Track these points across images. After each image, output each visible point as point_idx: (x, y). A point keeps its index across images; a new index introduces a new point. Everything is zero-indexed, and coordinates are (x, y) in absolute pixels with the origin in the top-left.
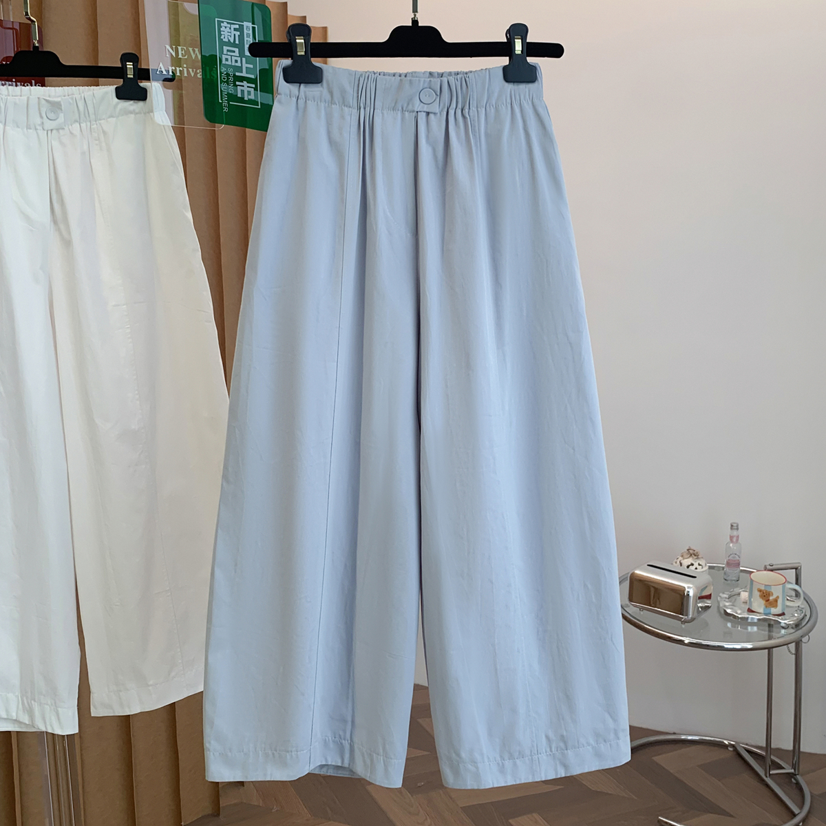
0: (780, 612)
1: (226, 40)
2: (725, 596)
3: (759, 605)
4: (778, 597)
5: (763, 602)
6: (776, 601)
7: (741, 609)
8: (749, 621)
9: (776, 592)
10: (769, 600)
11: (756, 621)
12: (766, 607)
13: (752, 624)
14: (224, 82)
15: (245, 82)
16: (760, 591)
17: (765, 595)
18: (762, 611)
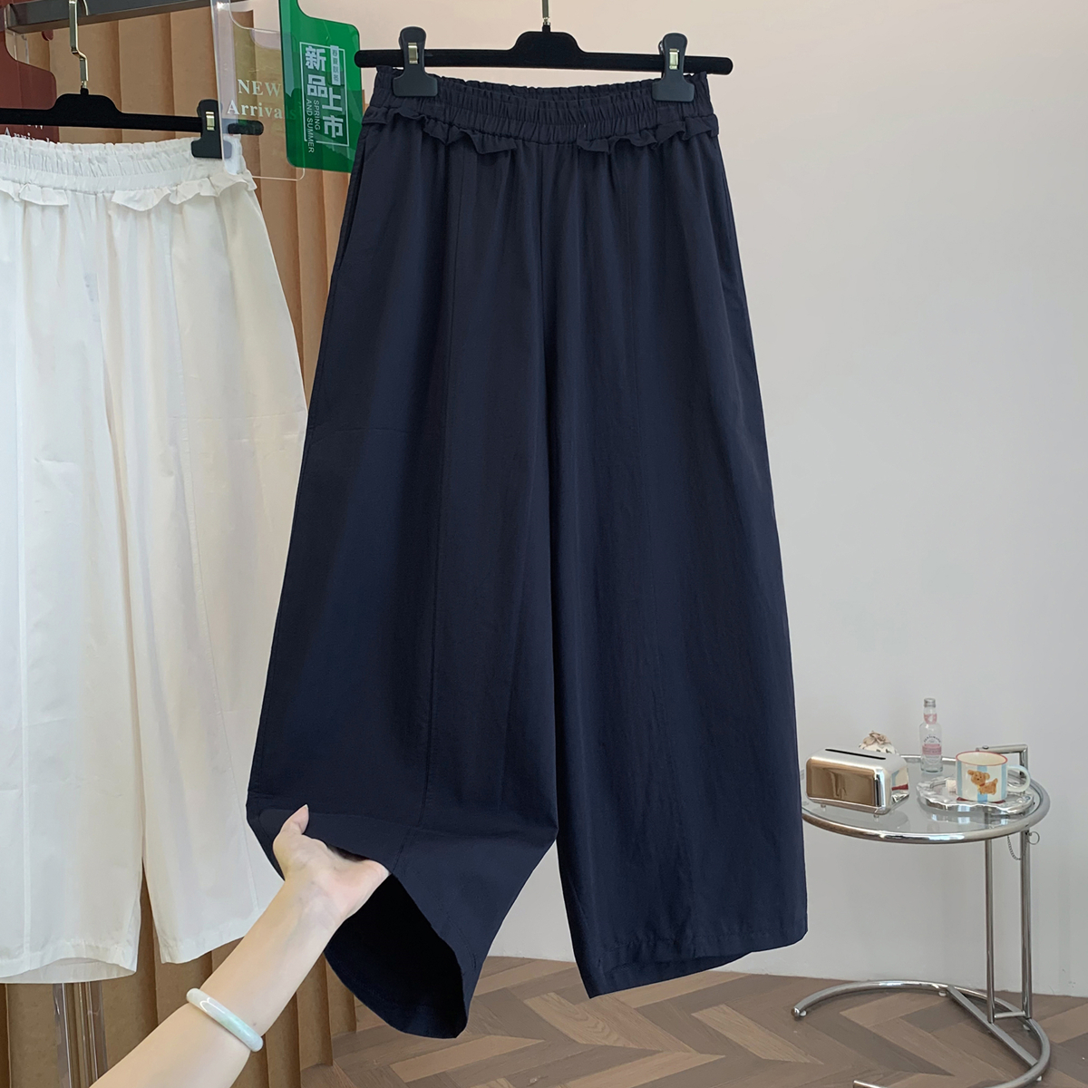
0: (1000, 800)
1: (311, 67)
2: (925, 785)
3: (972, 791)
4: (996, 780)
5: (976, 787)
6: (994, 784)
7: (947, 798)
8: (960, 810)
9: (994, 774)
10: (983, 784)
11: (968, 810)
12: (981, 793)
13: (964, 814)
14: (310, 117)
15: (332, 116)
16: (971, 773)
17: (979, 778)
18: (976, 798)
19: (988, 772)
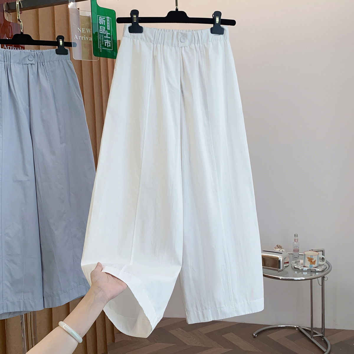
0: (316, 266)
1: (101, 24)
2: (294, 262)
3: (308, 264)
4: (316, 260)
7: (300, 266)
11: (306, 270)
12: (311, 264)
14: (100, 40)
15: (107, 40)
17: (310, 260)
18: (309, 266)
19: (313, 258)
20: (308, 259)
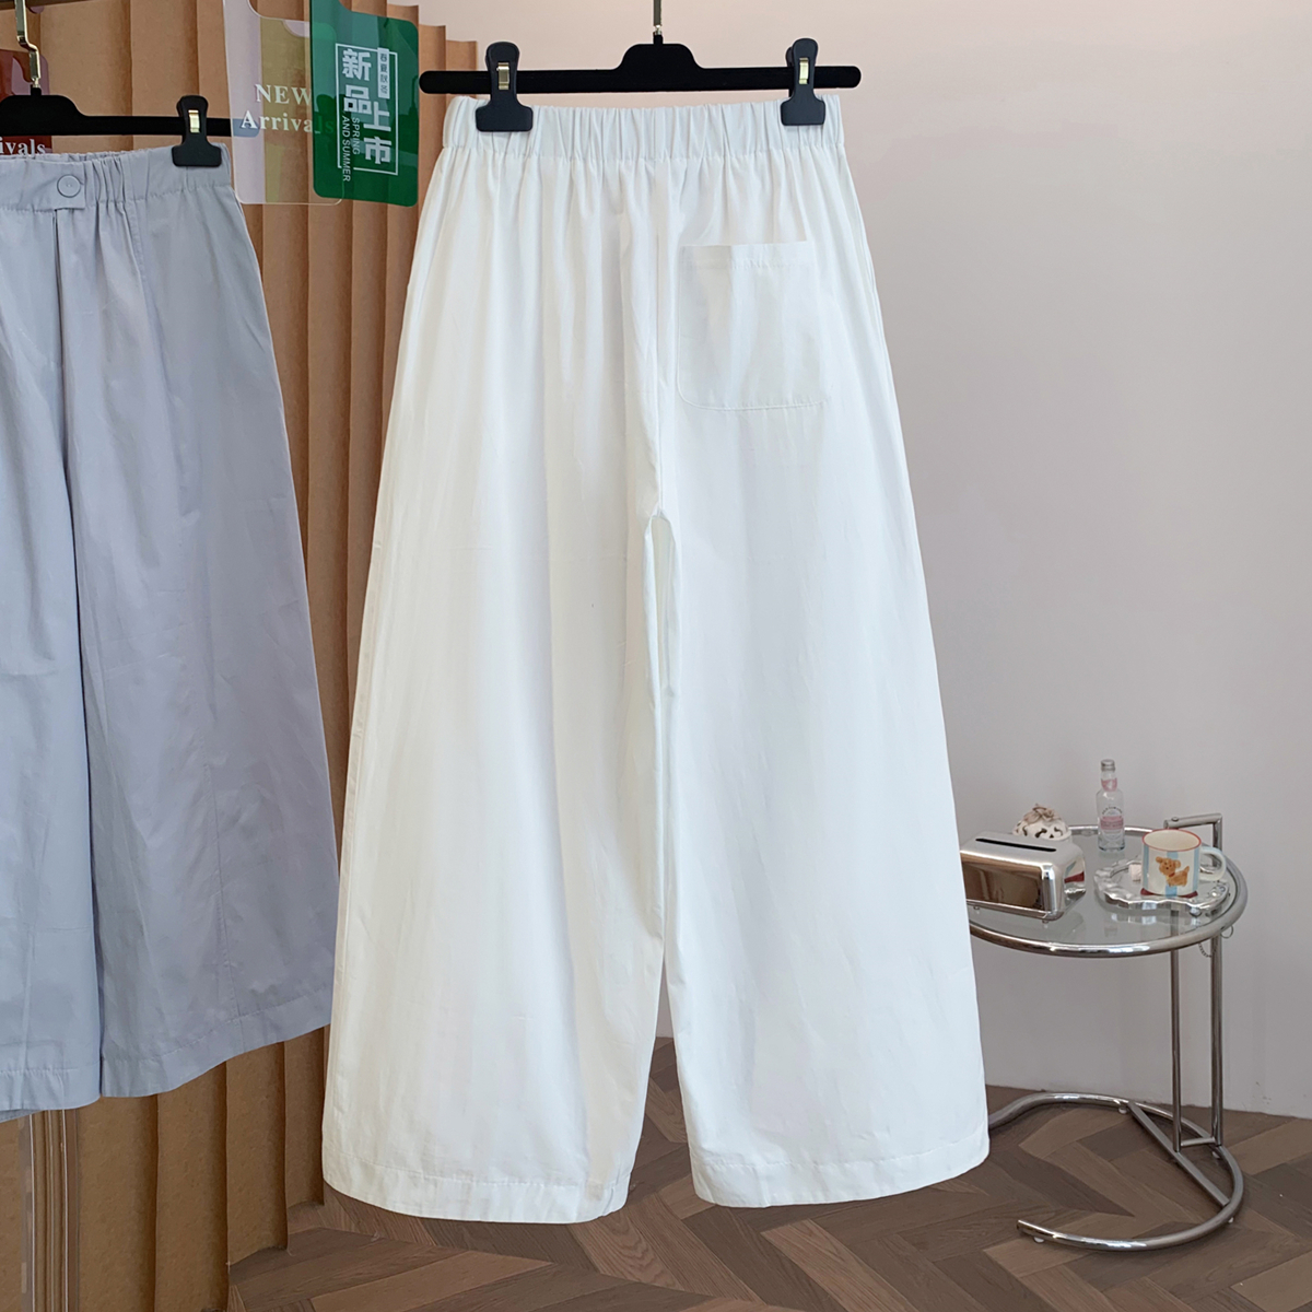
0: (1191, 892)
1: (350, 75)
2: (1105, 873)
3: (1158, 883)
4: (1188, 868)
5: (1164, 878)
6: (1185, 874)
7: (1131, 892)
8: (1144, 908)
9: (1186, 861)
10: (1173, 874)
11: (1154, 907)
12: (1170, 885)
13: (1149, 913)
14: (347, 138)
15: (377, 138)
16: (1160, 861)
17: (1168, 867)
18: (1163, 892)
19: (1179, 859)
20: (1158, 865)
